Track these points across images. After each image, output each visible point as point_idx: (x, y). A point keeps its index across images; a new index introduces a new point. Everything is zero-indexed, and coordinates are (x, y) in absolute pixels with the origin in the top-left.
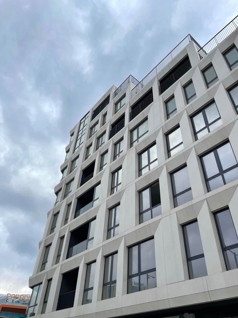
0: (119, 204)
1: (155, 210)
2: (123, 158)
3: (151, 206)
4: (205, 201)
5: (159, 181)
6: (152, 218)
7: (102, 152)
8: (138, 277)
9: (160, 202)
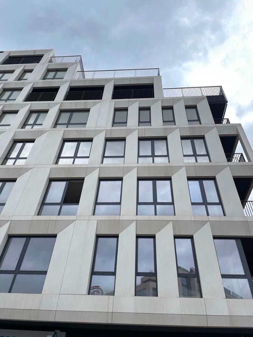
0: (14, 180)
1: (65, 207)
2: (41, 133)
3: (63, 201)
4: (134, 221)
5: (84, 180)
6: (59, 214)
7: (6, 109)
8: (13, 275)
9: (79, 203)
